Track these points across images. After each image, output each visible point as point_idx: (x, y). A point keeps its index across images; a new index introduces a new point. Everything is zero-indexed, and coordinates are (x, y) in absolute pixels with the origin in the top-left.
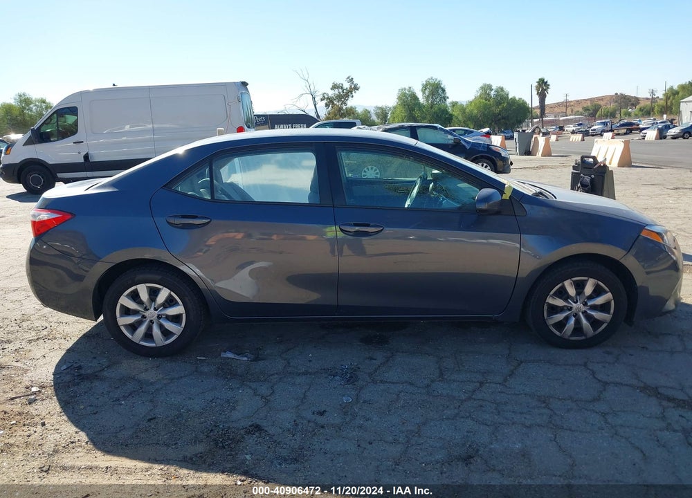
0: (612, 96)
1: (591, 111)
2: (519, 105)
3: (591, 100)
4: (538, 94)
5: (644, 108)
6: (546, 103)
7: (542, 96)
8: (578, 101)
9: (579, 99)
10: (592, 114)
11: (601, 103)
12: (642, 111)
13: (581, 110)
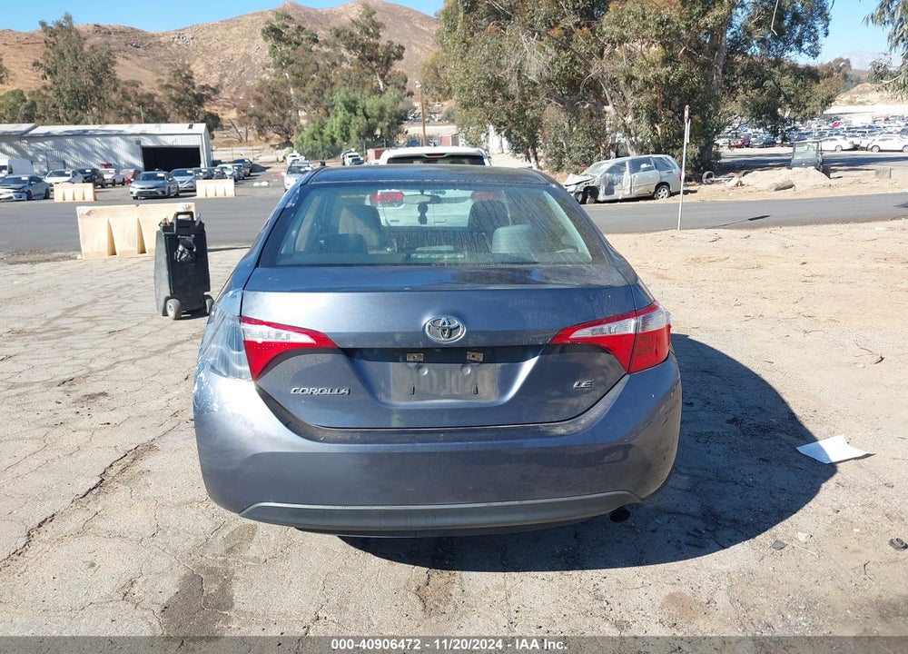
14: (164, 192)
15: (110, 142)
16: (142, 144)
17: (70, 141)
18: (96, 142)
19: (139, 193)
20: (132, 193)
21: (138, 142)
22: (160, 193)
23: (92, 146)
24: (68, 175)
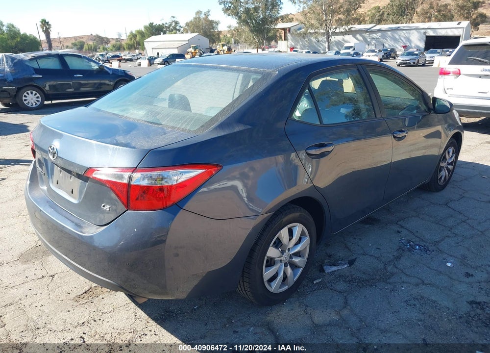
0: (88, 36)
1: (79, 46)
2: (31, 39)
3: (75, 38)
4: (43, 31)
5: (116, 45)
6: (51, 38)
7: (47, 33)
8: (65, 38)
9: (66, 37)
10: (80, 48)
11: (84, 40)
12: (115, 47)
13: (70, 45)
14: (414, 63)
15: (409, 34)
16: (427, 34)
17: (389, 33)
18: (402, 34)
19: (401, 63)
20: (397, 62)
21: (425, 33)
22: (412, 63)
23: (400, 36)
24: (376, 52)
